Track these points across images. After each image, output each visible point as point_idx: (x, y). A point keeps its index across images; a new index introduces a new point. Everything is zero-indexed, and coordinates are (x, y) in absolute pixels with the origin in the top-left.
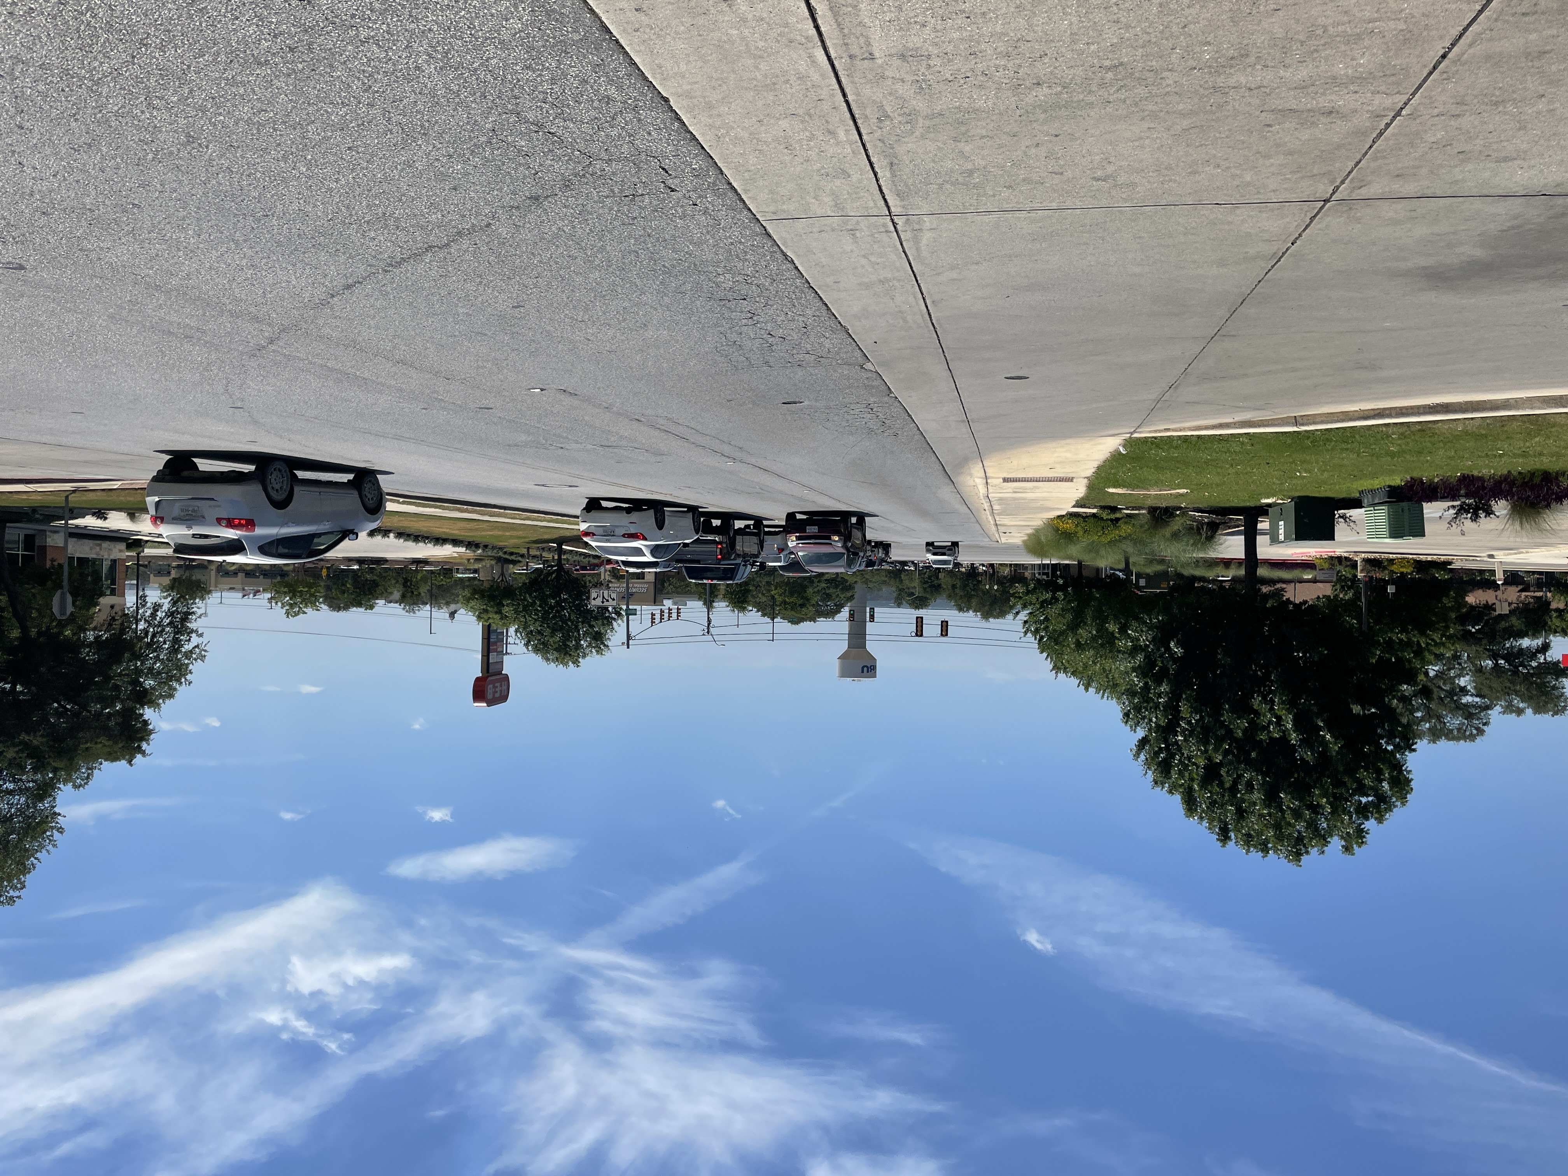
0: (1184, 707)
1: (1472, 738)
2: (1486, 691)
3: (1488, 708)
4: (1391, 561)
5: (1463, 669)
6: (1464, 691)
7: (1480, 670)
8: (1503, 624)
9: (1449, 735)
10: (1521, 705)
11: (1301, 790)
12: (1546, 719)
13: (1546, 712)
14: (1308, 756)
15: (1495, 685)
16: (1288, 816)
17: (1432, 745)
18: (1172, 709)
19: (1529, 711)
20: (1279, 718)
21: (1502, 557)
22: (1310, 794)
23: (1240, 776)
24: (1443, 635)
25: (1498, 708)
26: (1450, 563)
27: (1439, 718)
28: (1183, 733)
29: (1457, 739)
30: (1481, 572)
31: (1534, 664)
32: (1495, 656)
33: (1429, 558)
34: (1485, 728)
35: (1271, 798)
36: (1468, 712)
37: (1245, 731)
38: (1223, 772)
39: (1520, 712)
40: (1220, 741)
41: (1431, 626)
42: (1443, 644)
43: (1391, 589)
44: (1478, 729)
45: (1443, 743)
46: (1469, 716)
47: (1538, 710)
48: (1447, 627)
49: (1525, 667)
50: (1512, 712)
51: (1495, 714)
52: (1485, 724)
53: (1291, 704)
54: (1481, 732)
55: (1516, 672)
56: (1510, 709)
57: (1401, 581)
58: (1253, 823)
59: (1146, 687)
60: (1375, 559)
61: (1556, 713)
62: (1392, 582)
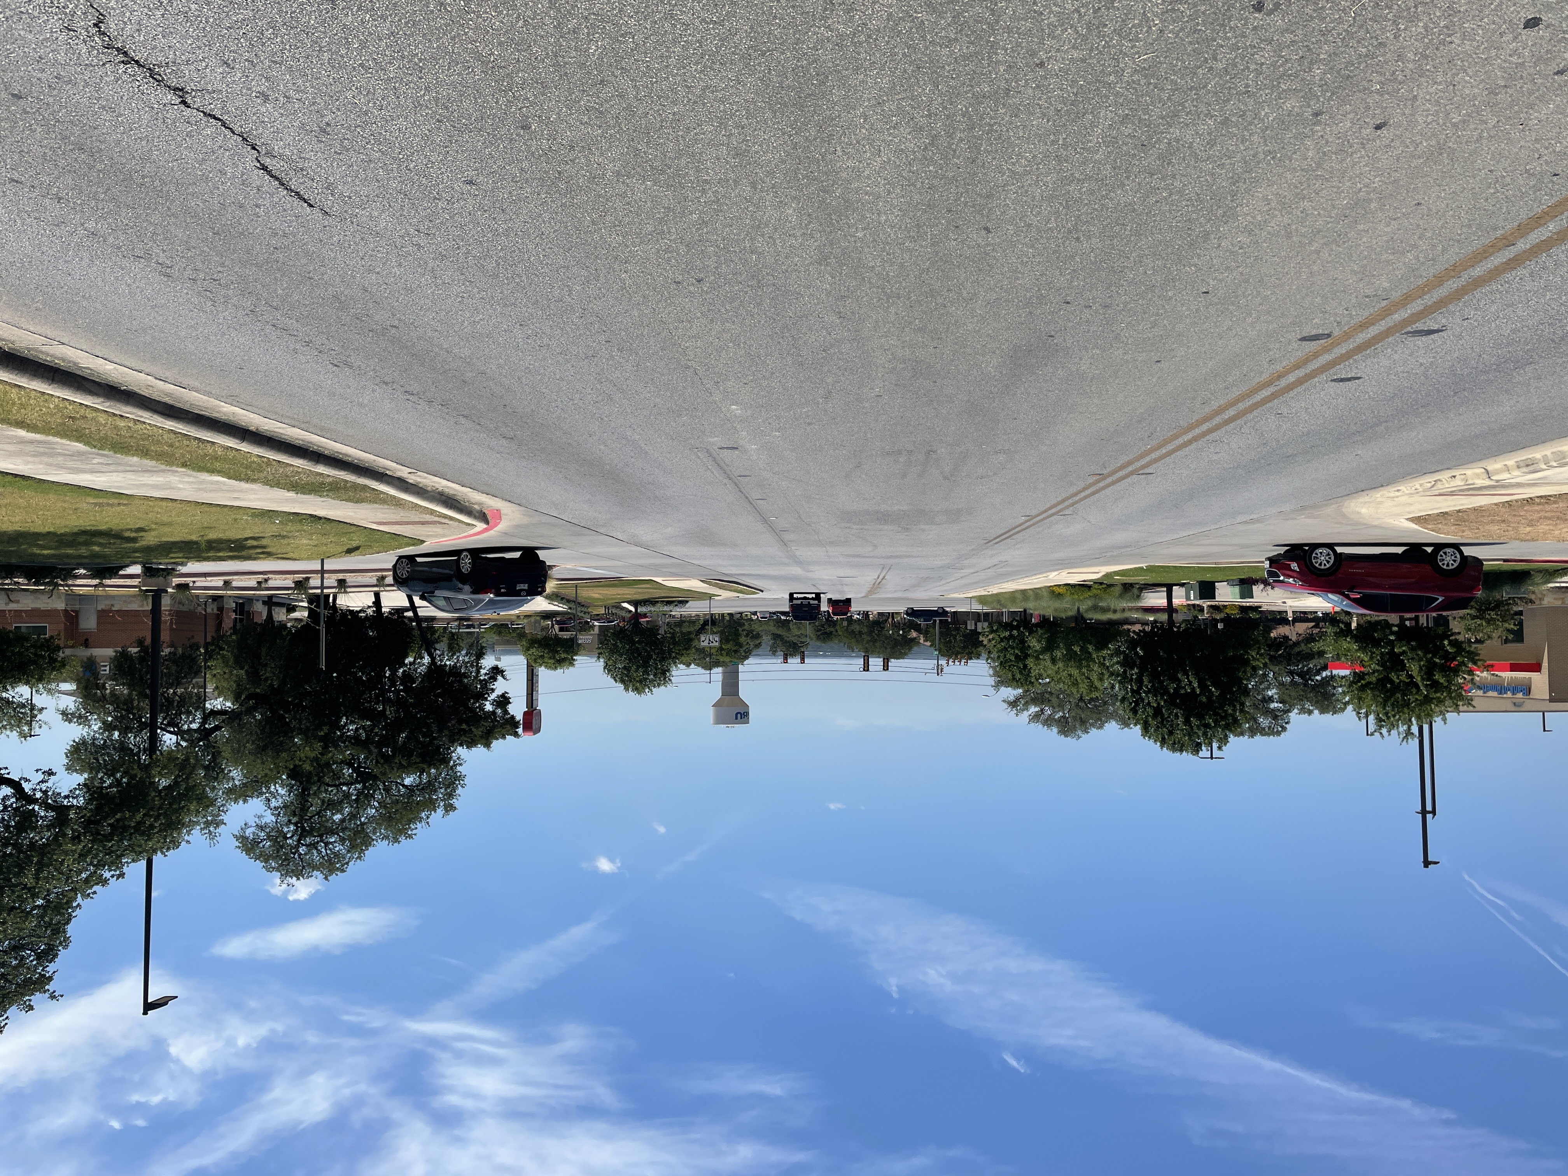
0: (1146, 680)
1: (1278, 733)
2: (1287, 698)
3: (1289, 711)
4: (1225, 606)
5: (1271, 684)
6: (1271, 699)
7: (1282, 684)
8: (1297, 650)
9: (1263, 732)
10: (1311, 708)
11: (1200, 717)
12: (1328, 717)
13: (1328, 712)
14: (1204, 699)
15: (1293, 694)
16: (1195, 728)
17: (1251, 739)
18: (1140, 681)
19: (1316, 712)
20: (1190, 682)
21: (1290, 602)
22: (1204, 719)
23: (1172, 712)
24: (1258, 653)
25: (1296, 711)
26: (1260, 607)
27: (1255, 720)
28: (1145, 692)
29: (1268, 734)
30: (1280, 612)
31: (1318, 678)
32: (1291, 673)
33: (1248, 604)
34: (1287, 726)
35: (1187, 722)
36: (1274, 715)
37: (1175, 689)
38: (1164, 710)
39: (1310, 712)
40: (1162, 695)
41: (1250, 647)
42: (1258, 660)
43: (1220, 626)
44: (1282, 727)
45: (1258, 738)
46: (1275, 718)
47: (1322, 712)
48: (1259, 648)
49: (1312, 680)
50: (1305, 713)
51: (1294, 715)
52: (1287, 723)
53: (1197, 675)
54: (1284, 729)
55: (1306, 685)
56: (1303, 711)
57: (1227, 620)
58: (1178, 734)
59: (1125, 672)
60: (1215, 606)
61: (1334, 713)
62: (1222, 620)
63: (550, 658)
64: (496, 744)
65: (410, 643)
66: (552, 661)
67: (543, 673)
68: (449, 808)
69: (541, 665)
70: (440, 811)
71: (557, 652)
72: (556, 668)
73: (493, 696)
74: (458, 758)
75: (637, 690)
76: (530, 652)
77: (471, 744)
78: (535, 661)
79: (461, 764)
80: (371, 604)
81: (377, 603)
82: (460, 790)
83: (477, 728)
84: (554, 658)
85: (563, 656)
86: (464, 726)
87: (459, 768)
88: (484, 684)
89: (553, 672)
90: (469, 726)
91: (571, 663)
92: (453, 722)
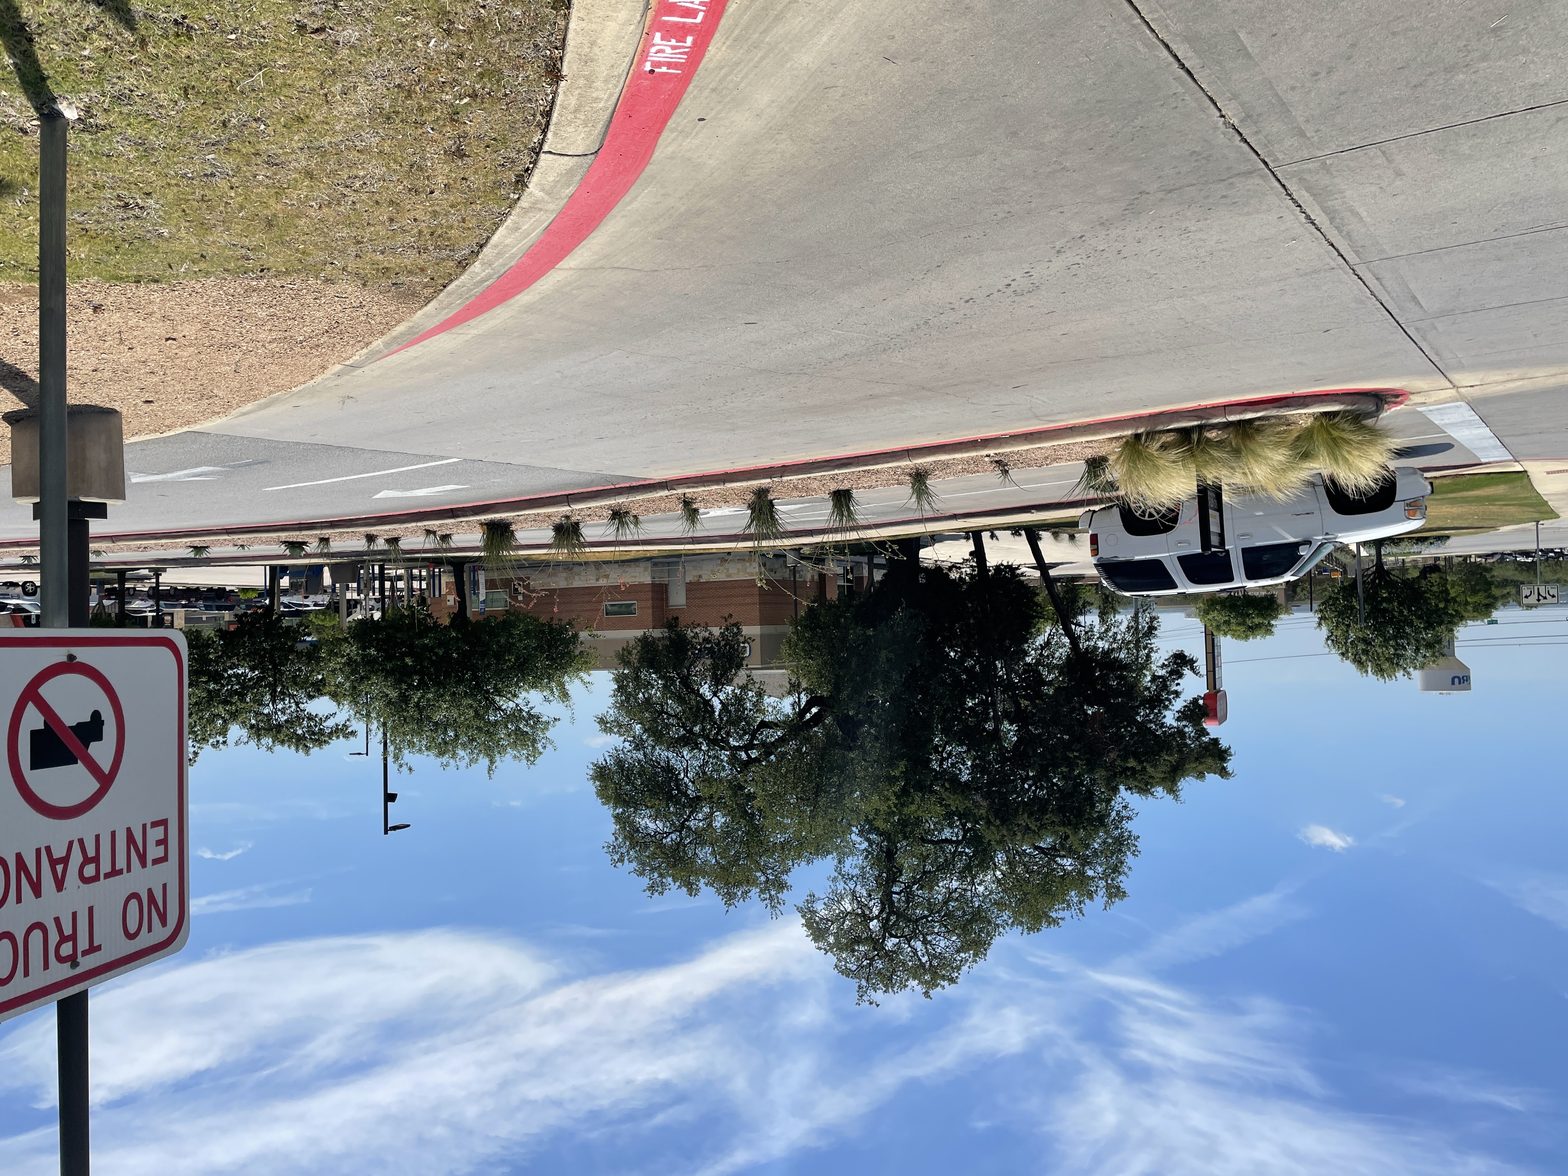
63: (1239, 624)
64: (1187, 784)
65: (1034, 617)
66: (1242, 628)
67: (1227, 643)
68: (1115, 892)
69: (1225, 634)
70: (1100, 898)
71: (1248, 615)
72: (1247, 637)
73: (1178, 704)
74: (1125, 807)
75: (1380, 671)
76: (1210, 617)
77: (1144, 789)
78: (1218, 627)
79: (1129, 818)
80: (967, 557)
81: (979, 553)
82: (1129, 859)
83: (1155, 766)
84: (1243, 624)
85: (1256, 621)
86: (1132, 763)
87: (1126, 825)
88: (1162, 683)
89: (1243, 642)
90: (1141, 762)
91: (1268, 630)
92: (1112, 755)
